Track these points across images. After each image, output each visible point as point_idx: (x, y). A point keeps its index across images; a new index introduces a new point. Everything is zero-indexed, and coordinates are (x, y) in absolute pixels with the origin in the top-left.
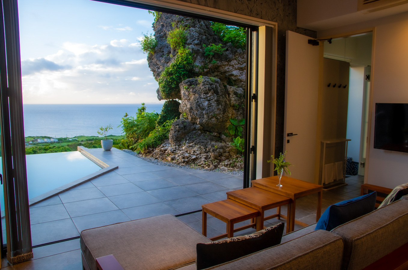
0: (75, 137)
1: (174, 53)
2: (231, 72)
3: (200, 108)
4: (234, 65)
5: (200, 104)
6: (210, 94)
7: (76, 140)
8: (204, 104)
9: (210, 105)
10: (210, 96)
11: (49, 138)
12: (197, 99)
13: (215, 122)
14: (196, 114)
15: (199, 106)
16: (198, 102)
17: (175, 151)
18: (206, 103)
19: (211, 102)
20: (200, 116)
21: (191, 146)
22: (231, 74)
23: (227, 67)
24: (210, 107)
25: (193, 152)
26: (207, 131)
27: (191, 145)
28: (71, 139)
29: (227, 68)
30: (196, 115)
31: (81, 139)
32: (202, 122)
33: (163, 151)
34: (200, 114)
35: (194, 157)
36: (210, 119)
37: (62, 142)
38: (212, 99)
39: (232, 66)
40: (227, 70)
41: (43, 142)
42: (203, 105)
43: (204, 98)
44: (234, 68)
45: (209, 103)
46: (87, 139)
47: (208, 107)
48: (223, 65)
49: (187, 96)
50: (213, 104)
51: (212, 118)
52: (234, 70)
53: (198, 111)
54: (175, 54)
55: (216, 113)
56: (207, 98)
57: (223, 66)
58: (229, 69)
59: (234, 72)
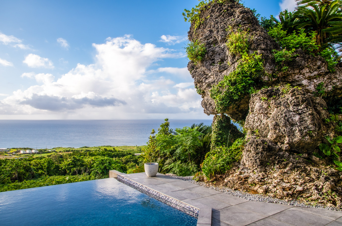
0: (54, 148)
1: (233, 60)
2: (300, 82)
3: (289, 123)
4: (305, 74)
5: (289, 118)
6: (303, 106)
7: (55, 151)
8: (294, 118)
9: (302, 120)
10: (304, 108)
11: (31, 149)
12: (285, 113)
13: (309, 141)
14: (284, 131)
15: (288, 121)
16: (286, 116)
17: (263, 179)
18: (297, 118)
19: (303, 116)
20: (289, 133)
21: (285, 173)
22: (300, 83)
23: (297, 75)
24: (302, 123)
25: (294, 181)
26: (295, 152)
27: (286, 171)
28: (50, 151)
29: (297, 77)
30: (284, 133)
31: (59, 150)
32: (292, 141)
33: (242, 179)
34: (289, 131)
35: (299, 188)
36: (303, 137)
37: (42, 153)
38: (304, 113)
39: (302, 74)
40: (297, 79)
41: (25, 153)
42: (292, 120)
43: (294, 111)
44: (304, 77)
45: (301, 118)
46: (64, 150)
47: (300, 122)
48: (294, 73)
49: (264, 110)
50: (306, 118)
51: (305, 136)
52: (303, 79)
53: (286, 127)
54: (235, 60)
55: (311, 129)
56: (297, 111)
57: (293, 75)
58: (299, 77)
59: (303, 81)
